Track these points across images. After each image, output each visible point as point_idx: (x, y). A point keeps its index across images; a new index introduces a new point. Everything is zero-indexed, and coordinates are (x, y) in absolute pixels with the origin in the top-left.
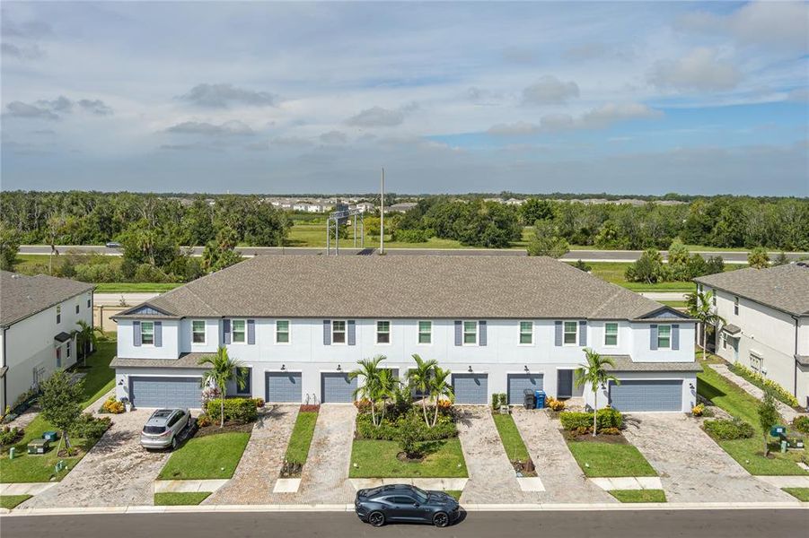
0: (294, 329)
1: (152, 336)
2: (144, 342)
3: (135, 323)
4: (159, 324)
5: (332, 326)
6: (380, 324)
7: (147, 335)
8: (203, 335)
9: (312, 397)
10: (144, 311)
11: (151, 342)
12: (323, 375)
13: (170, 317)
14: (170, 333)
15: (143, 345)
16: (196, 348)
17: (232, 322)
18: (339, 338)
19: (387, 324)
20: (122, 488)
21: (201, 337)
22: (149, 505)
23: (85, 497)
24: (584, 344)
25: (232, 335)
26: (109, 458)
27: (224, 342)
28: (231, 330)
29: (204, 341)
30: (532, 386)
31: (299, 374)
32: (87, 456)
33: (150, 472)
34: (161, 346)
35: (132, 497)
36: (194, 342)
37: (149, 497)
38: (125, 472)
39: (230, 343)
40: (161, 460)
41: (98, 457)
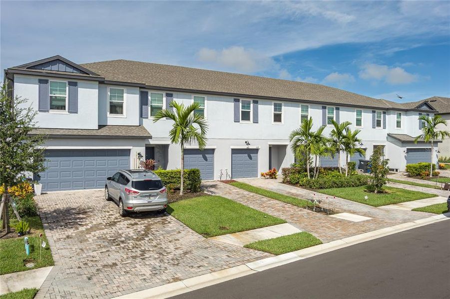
0: (210, 105)
1: (64, 99)
2: (52, 107)
3: (41, 82)
4: (75, 84)
5: (241, 105)
6: (275, 105)
8: (121, 106)
11: (62, 107)
12: (234, 151)
14: (89, 96)
15: (52, 112)
16: (113, 120)
17: (149, 94)
18: (246, 116)
19: (280, 105)
20: (180, 252)
21: (118, 109)
22: (266, 257)
23: (147, 271)
24: (384, 128)
25: (149, 108)
26: (89, 231)
27: (141, 116)
28: (149, 104)
29: (122, 113)
30: (361, 158)
31: (212, 151)
32: (48, 233)
33: (179, 232)
34: (76, 112)
35: (224, 256)
36: (111, 112)
37: (245, 250)
38: (147, 239)
39: (147, 118)
40: (169, 222)
41: (71, 232)
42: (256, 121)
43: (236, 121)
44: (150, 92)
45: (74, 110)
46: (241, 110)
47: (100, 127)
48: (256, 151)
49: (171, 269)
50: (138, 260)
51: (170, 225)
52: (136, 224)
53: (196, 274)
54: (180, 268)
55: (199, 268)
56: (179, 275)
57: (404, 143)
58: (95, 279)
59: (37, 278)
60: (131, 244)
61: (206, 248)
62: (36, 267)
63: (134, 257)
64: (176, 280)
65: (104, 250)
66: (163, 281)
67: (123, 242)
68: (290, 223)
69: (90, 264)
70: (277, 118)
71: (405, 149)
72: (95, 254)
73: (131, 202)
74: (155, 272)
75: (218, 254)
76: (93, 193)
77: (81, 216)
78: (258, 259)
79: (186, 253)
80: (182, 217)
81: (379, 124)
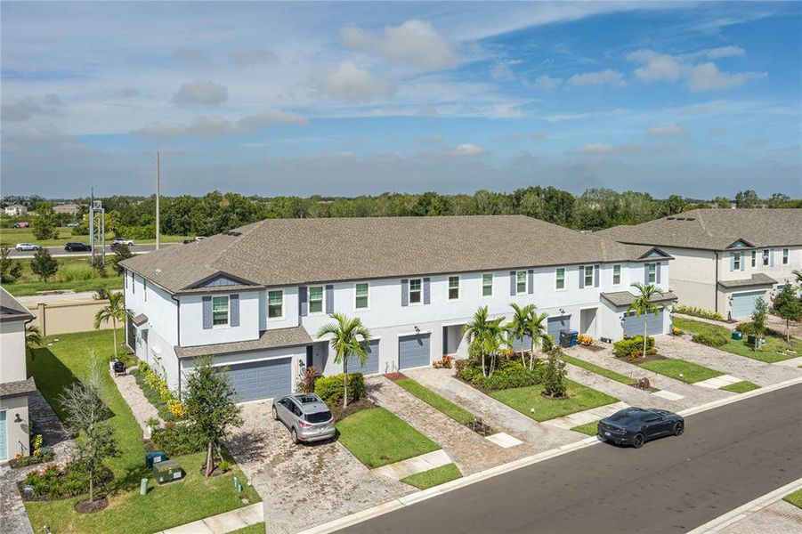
0: (374, 291)
1: (226, 313)
2: (215, 322)
3: (204, 299)
4: (236, 297)
5: (409, 285)
6: (451, 279)
7: (219, 314)
8: (280, 307)
9: (390, 365)
10: (217, 283)
11: (225, 321)
12: (401, 339)
13: (252, 287)
14: (250, 307)
15: (216, 327)
16: (272, 324)
17: (308, 289)
18: (415, 298)
19: (457, 279)
20: (350, 486)
21: (276, 311)
22: (414, 491)
23: (328, 505)
24: (597, 285)
25: (309, 304)
26: (274, 463)
27: (300, 314)
28: (308, 299)
29: (281, 315)
30: (562, 328)
31: (377, 342)
32: (242, 468)
33: (348, 464)
34: (238, 325)
35: (382, 490)
36: (270, 317)
37: (400, 485)
38: (322, 472)
39: (306, 315)
40: (338, 451)
41: (259, 465)
42: (427, 301)
43: (404, 304)
44: (309, 287)
45: (236, 323)
46: (409, 291)
47: (262, 333)
48: (428, 335)
49: (346, 504)
50: (321, 495)
51: (339, 453)
52: (309, 454)
53: (363, 508)
54: (352, 503)
55: (365, 503)
56: (351, 509)
57: (619, 307)
58: (296, 514)
59: (257, 514)
60: (311, 478)
61: (370, 482)
62: (251, 503)
63: (317, 492)
64: (350, 513)
65: (292, 485)
66: (341, 514)
67: (304, 476)
68: (445, 449)
69: (287, 499)
70: (454, 294)
71: (622, 314)
72: (286, 489)
73: (304, 433)
74: (336, 506)
75: (378, 489)
76: (258, 409)
77: (260, 445)
78: (408, 493)
79: (355, 488)
80: (349, 443)
81: (589, 281)
